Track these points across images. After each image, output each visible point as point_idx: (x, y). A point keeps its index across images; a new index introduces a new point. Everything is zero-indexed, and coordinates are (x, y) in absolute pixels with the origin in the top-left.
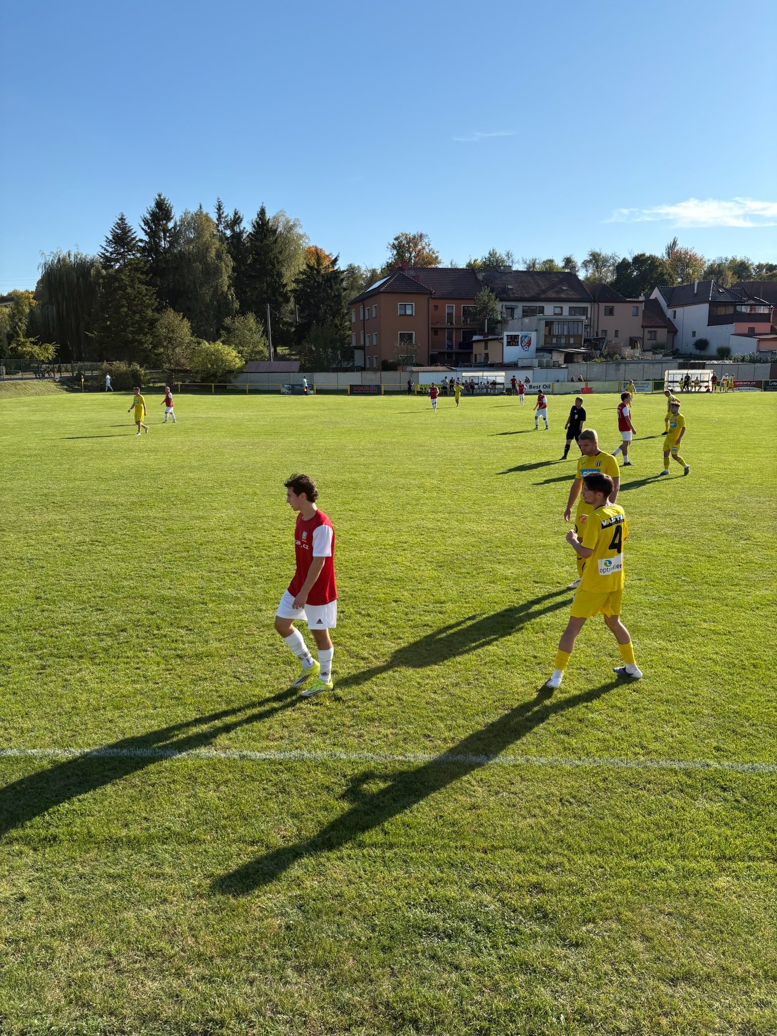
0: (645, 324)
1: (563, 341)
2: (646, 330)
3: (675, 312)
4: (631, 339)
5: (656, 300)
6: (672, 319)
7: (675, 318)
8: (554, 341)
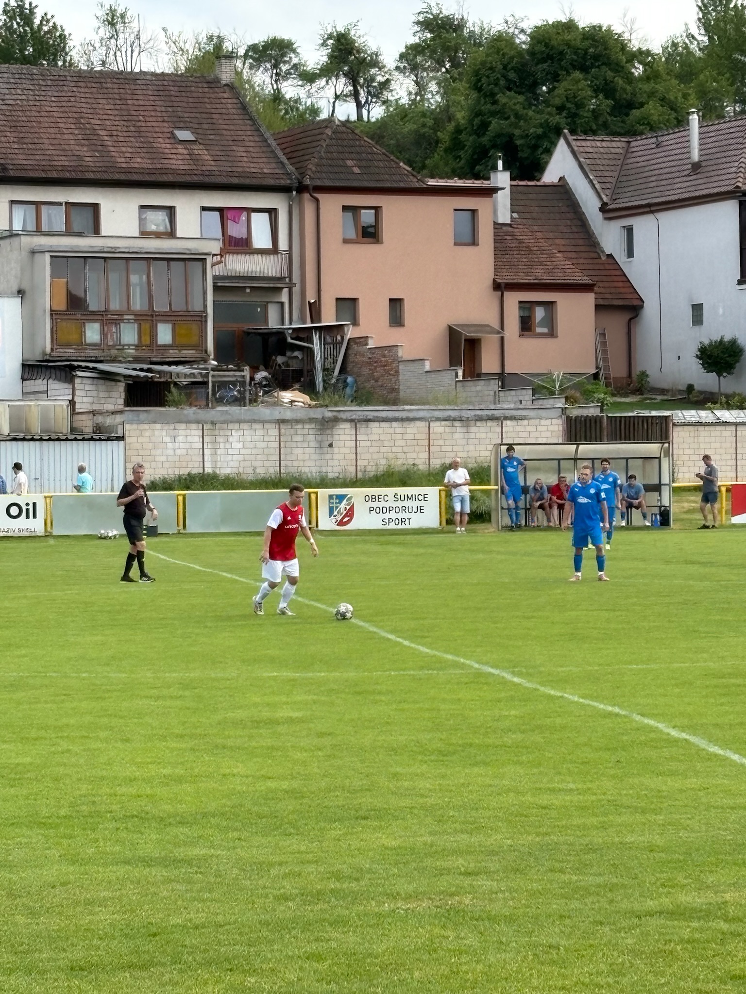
0: (507, 278)
1: (129, 335)
2: (513, 299)
3: (630, 230)
4: (453, 333)
5: (562, 188)
6: (621, 258)
7: (630, 253)
8: (93, 333)
